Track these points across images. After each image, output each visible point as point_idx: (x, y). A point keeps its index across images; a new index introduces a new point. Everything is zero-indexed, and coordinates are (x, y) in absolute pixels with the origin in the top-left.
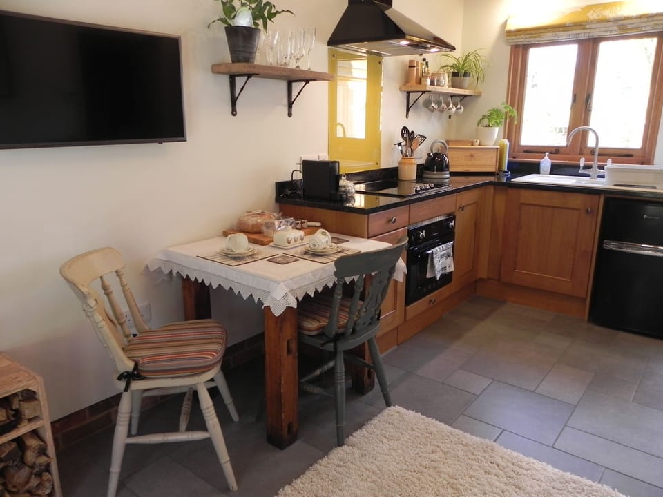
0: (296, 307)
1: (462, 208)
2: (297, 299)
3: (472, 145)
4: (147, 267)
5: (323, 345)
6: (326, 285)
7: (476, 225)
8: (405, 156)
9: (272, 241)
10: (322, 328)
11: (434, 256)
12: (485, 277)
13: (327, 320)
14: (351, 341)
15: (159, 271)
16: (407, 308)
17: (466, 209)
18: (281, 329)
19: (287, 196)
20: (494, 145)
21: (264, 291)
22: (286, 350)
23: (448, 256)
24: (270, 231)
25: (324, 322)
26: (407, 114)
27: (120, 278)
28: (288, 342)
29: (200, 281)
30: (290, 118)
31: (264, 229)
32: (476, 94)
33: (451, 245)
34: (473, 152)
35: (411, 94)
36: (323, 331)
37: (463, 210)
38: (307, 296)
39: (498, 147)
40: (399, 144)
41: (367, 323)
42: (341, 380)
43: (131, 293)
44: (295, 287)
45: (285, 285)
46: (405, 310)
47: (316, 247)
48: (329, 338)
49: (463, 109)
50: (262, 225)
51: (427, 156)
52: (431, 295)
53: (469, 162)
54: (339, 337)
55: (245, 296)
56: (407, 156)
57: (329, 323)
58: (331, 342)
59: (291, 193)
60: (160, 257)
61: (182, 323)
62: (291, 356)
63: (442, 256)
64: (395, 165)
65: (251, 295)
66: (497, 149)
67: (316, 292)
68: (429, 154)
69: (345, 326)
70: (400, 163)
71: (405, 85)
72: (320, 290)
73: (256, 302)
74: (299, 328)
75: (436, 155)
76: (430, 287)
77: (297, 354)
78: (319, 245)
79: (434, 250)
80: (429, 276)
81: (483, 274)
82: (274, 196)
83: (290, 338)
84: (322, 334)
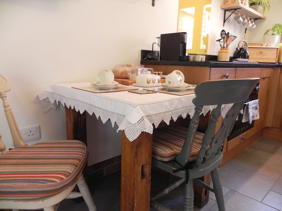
0: (152, 133)
1: (264, 79)
2: (153, 125)
3: (261, 46)
4: (38, 97)
5: (175, 171)
6: (181, 115)
7: (268, 92)
8: (223, 48)
9: (135, 82)
10: (175, 155)
11: (249, 107)
12: (271, 126)
13: (181, 149)
14: (201, 170)
15: (47, 100)
16: (229, 142)
17: (266, 79)
18: (136, 154)
19: (149, 59)
20: (275, 46)
21: (121, 115)
22: (140, 175)
23: (256, 109)
24: (135, 75)
25: (177, 150)
26: (224, 24)
27: (3, 100)
28: (143, 167)
29: (72, 108)
30: (153, 7)
31: (130, 74)
32: (264, 17)
33: (258, 101)
34: (262, 50)
35: (227, 12)
36: (175, 158)
37: (264, 80)
38: (163, 123)
39: (279, 47)
40: (219, 40)
41: (215, 153)
42: (190, 205)
43: (11, 113)
44: (152, 112)
45: (141, 109)
46: (227, 143)
47: (172, 84)
48: (181, 165)
49: (255, 26)
50: (128, 72)
51: (236, 49)
52: (242, 134)
53: (259, 56)
54: (191, 165)
55: (104, 121)
56: (224, 47)
57: (182, 151)
58: (182, 170)
59: (151, 58)
60: (49, 90)
61: (64, 141)
62: (144, 180)
63: (253, 108)
64: (215, 54)
65: (109, 119)
66: (278, 48)
67: (172, 121)
68: (237, 49)
69: (197, 155)
70: (219, 52)
71: (224, 4)
72: (175, 119)
73: (113, 126)
74: (154, 153)
75: (241, 49)
76: (242, 129)
77: (150, 178)
78: (174, 83)
79: (249, 102)
80: (244, 121)
81: (269, 124)
82: (140, 60)
83: (144, 163)
84: (174, 160)
